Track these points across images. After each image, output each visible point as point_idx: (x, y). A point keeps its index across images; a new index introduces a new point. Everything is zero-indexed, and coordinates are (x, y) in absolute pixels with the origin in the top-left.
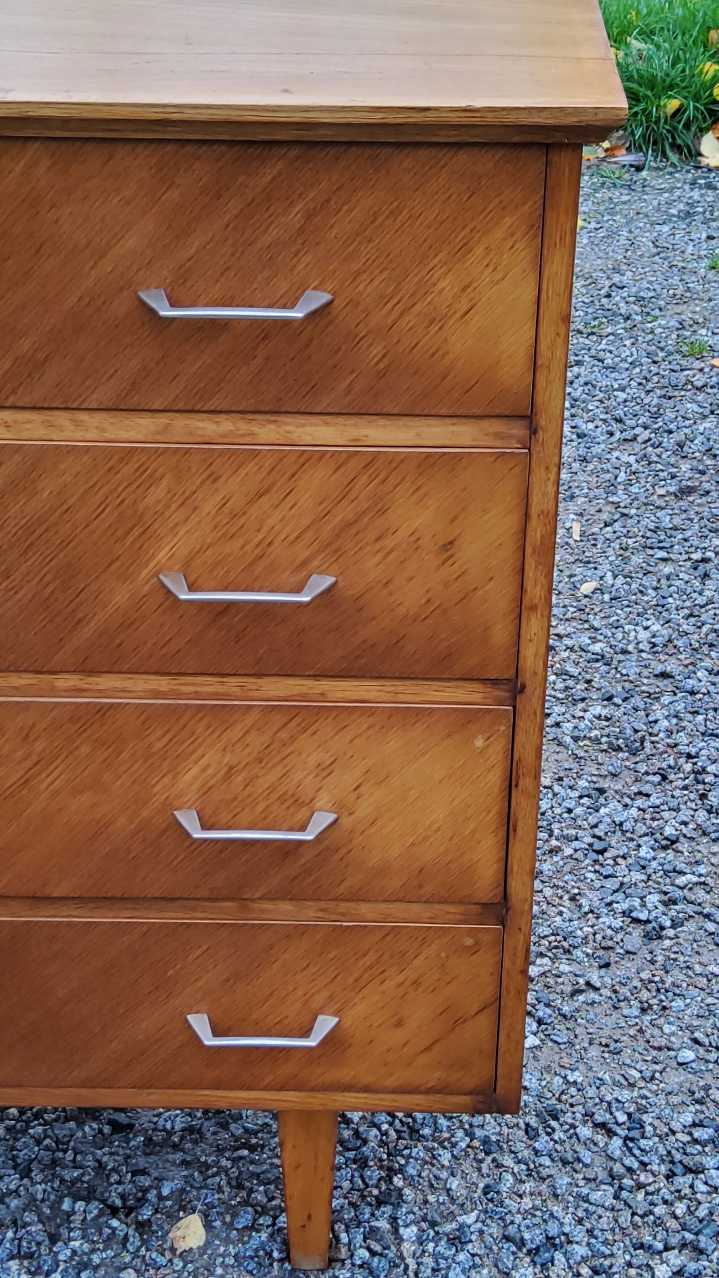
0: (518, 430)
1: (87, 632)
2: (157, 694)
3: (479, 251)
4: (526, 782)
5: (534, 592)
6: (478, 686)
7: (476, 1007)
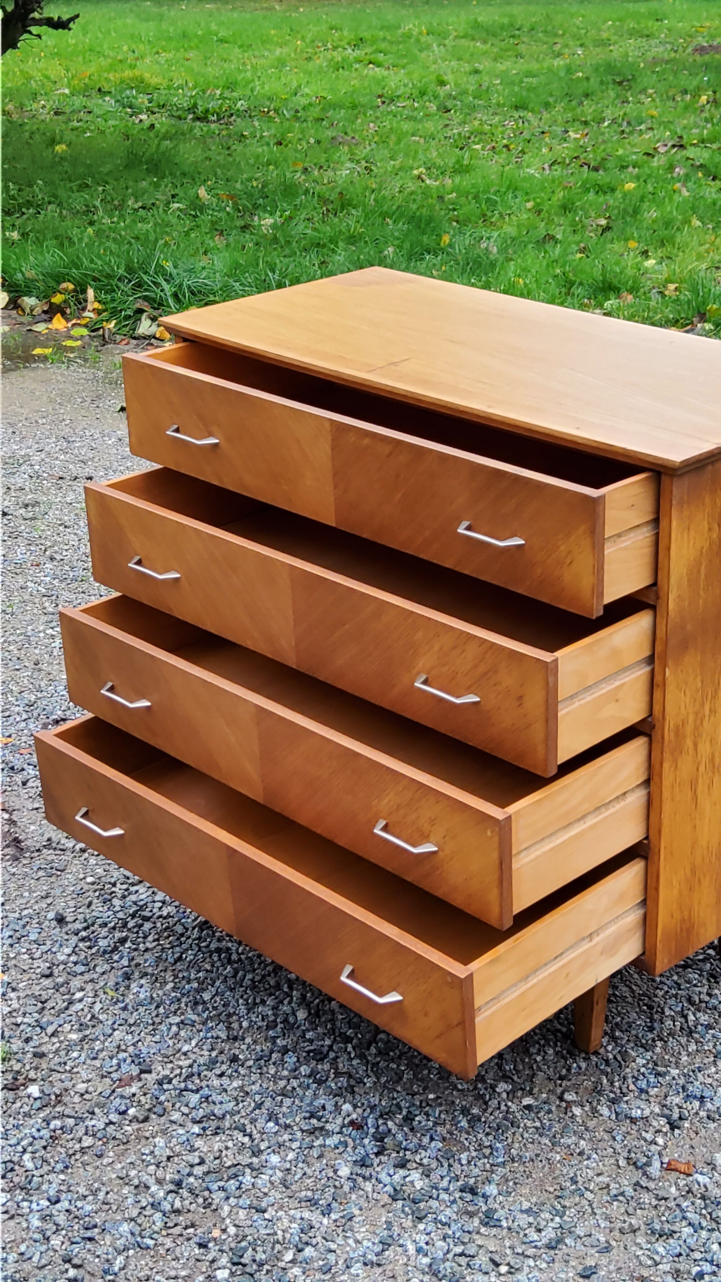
5: (658, 678)
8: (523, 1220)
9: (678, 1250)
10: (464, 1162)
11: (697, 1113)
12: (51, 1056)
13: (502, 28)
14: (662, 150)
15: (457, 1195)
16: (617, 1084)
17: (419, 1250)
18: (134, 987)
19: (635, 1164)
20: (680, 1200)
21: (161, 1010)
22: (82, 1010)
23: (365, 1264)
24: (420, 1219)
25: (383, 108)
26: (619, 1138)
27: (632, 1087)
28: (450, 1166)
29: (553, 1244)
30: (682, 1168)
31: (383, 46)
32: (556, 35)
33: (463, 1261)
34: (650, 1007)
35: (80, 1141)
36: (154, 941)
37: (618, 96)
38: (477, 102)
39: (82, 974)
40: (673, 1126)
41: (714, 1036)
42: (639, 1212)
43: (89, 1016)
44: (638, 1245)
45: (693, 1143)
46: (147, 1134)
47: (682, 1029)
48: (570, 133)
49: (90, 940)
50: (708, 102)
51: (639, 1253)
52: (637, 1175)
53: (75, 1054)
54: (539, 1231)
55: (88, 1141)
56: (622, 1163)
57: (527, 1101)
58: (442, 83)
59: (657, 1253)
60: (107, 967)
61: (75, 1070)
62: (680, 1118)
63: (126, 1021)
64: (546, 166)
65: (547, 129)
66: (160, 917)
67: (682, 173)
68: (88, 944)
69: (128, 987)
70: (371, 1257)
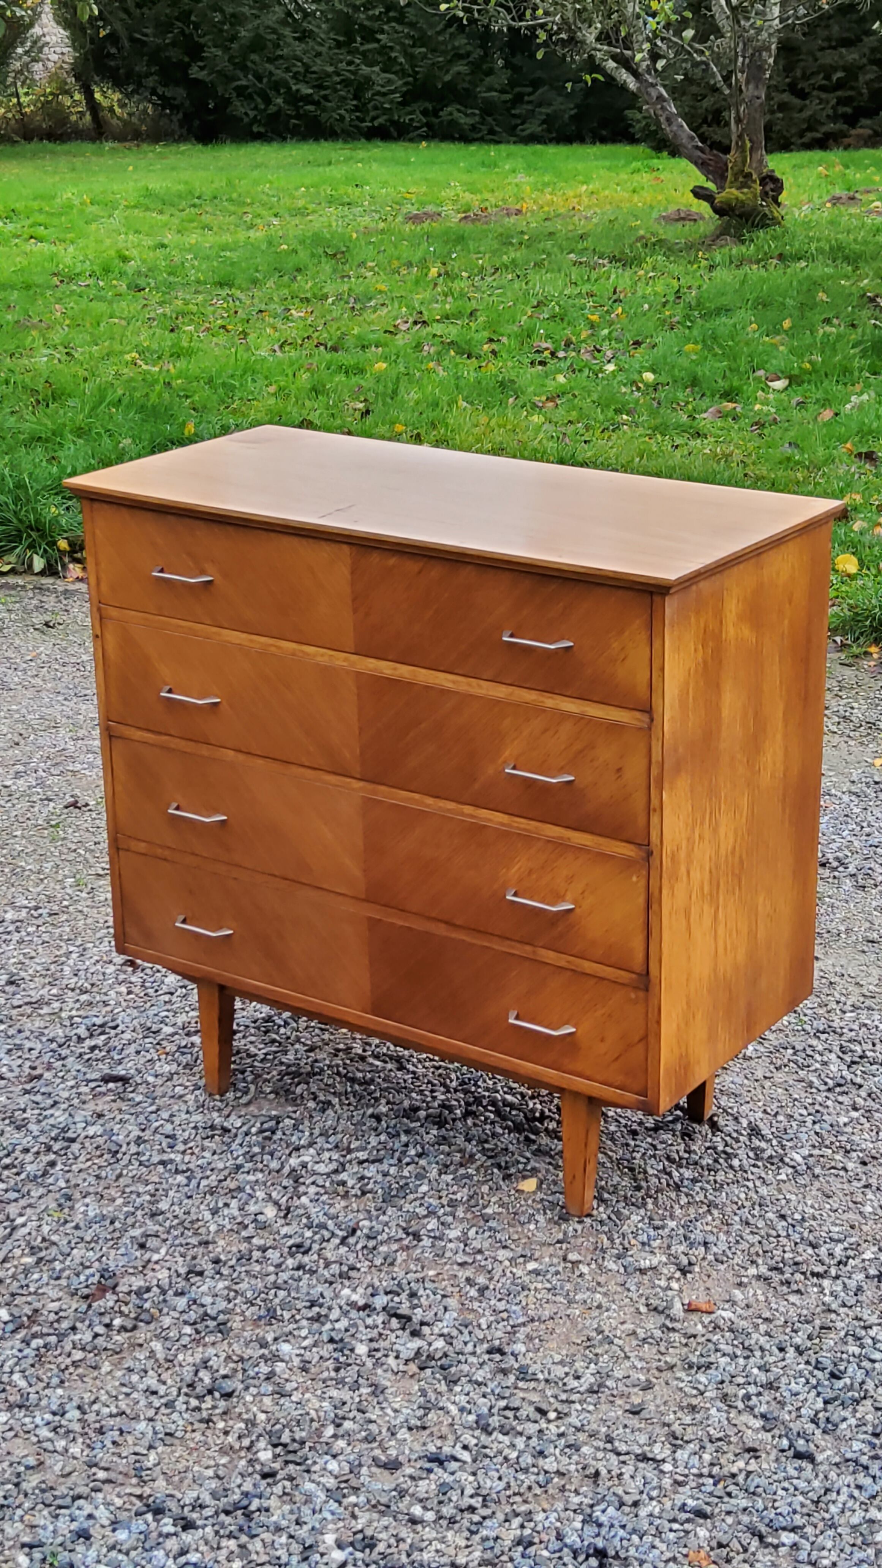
0: (645, 718)
1: (477, 786)
2: (503, 824)
3: (627, 634)
4: (655, 907)
5: (655, 802)
6: (632, 847)
7: (637, 1038)
8: (559, 1371)
9: (719, 1378)
10: (484, 1326)
11: (704, 1259)
12: (8, 1281)
13: (180, 196)
14: (403, 327)
15: (486, 1357)
16: (617, 1241)
17: (462, 1410)
18: (80, 1207)
19: (655, 1309)
20: (709, 1336)
21: (117, 1224)
22: (30, 1234)
23: (410, 1429)
24: (455, 1382)
25: (63, 287)
26: (633, 1288)
27: (633, 1242)
28: (470, 1333)
29: (595, 1388)
30: (704, 1307)
31: (41, 218)
32: (244, 204)
33: (510, 1414)
34: (632, 1170)
35: (69, 1355)
36: (88, 1160)
37: (335, 271)
38: (172, 279)
39: (16, 1200)
40: (684, 1272)
41: (701, 1189)
42: (671, 1350)
43: (39, 1239)
44: (677, 1379)
45: (708, 1285)
46: (141, 1341)
47: (668, 1185)
48: (293, 312)
49: (15, 1167)
50: (440, 275)
51: (681, 1385)
52: (661, 1319)
53: (36, 1276)
54: (578, 1378)
55: (78, 1355)
56: (643, 1309)
57: (531, 1266)
58: (125, 259)
59: (700, 1383)
60: (42, 1191)
61: (40, 1291)
62: (690, 1264)
63: (82, 1239)
64: (276, 347)
65: (263, 307)
66: (86, 1137)
67: (432, 351)
68: (14, 1170)
69: (71, 1208)
70: (414, 1422)
